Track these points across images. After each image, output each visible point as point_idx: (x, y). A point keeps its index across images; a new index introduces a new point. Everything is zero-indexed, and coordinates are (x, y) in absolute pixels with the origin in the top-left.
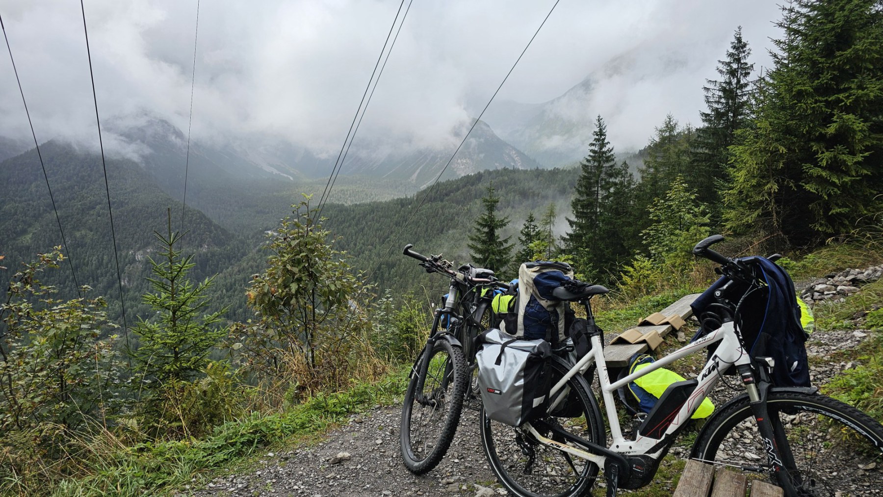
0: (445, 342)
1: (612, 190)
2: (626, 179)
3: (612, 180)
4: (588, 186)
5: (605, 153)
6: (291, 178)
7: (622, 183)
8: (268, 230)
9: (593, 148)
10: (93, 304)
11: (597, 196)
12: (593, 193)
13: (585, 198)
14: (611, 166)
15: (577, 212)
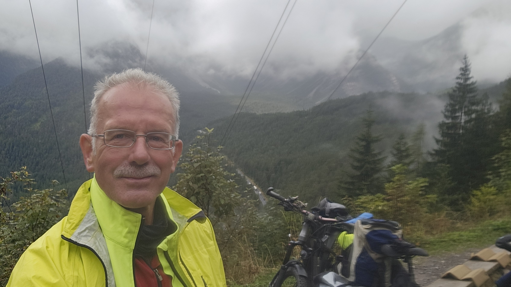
0: (295, 270)
1: (473, 116)
2: (486, 107)
3: (474, 108)
4: (454, 111)
5: (469, 85)
6: (219, 92)
7: (482, 110)
8: (200, 129)
9: (459, 81)
10: (59, 194)
11: (461, 120)
12: (457, 117)
13: (450, 121)
14: (474, 96)
15: (443, 133)
